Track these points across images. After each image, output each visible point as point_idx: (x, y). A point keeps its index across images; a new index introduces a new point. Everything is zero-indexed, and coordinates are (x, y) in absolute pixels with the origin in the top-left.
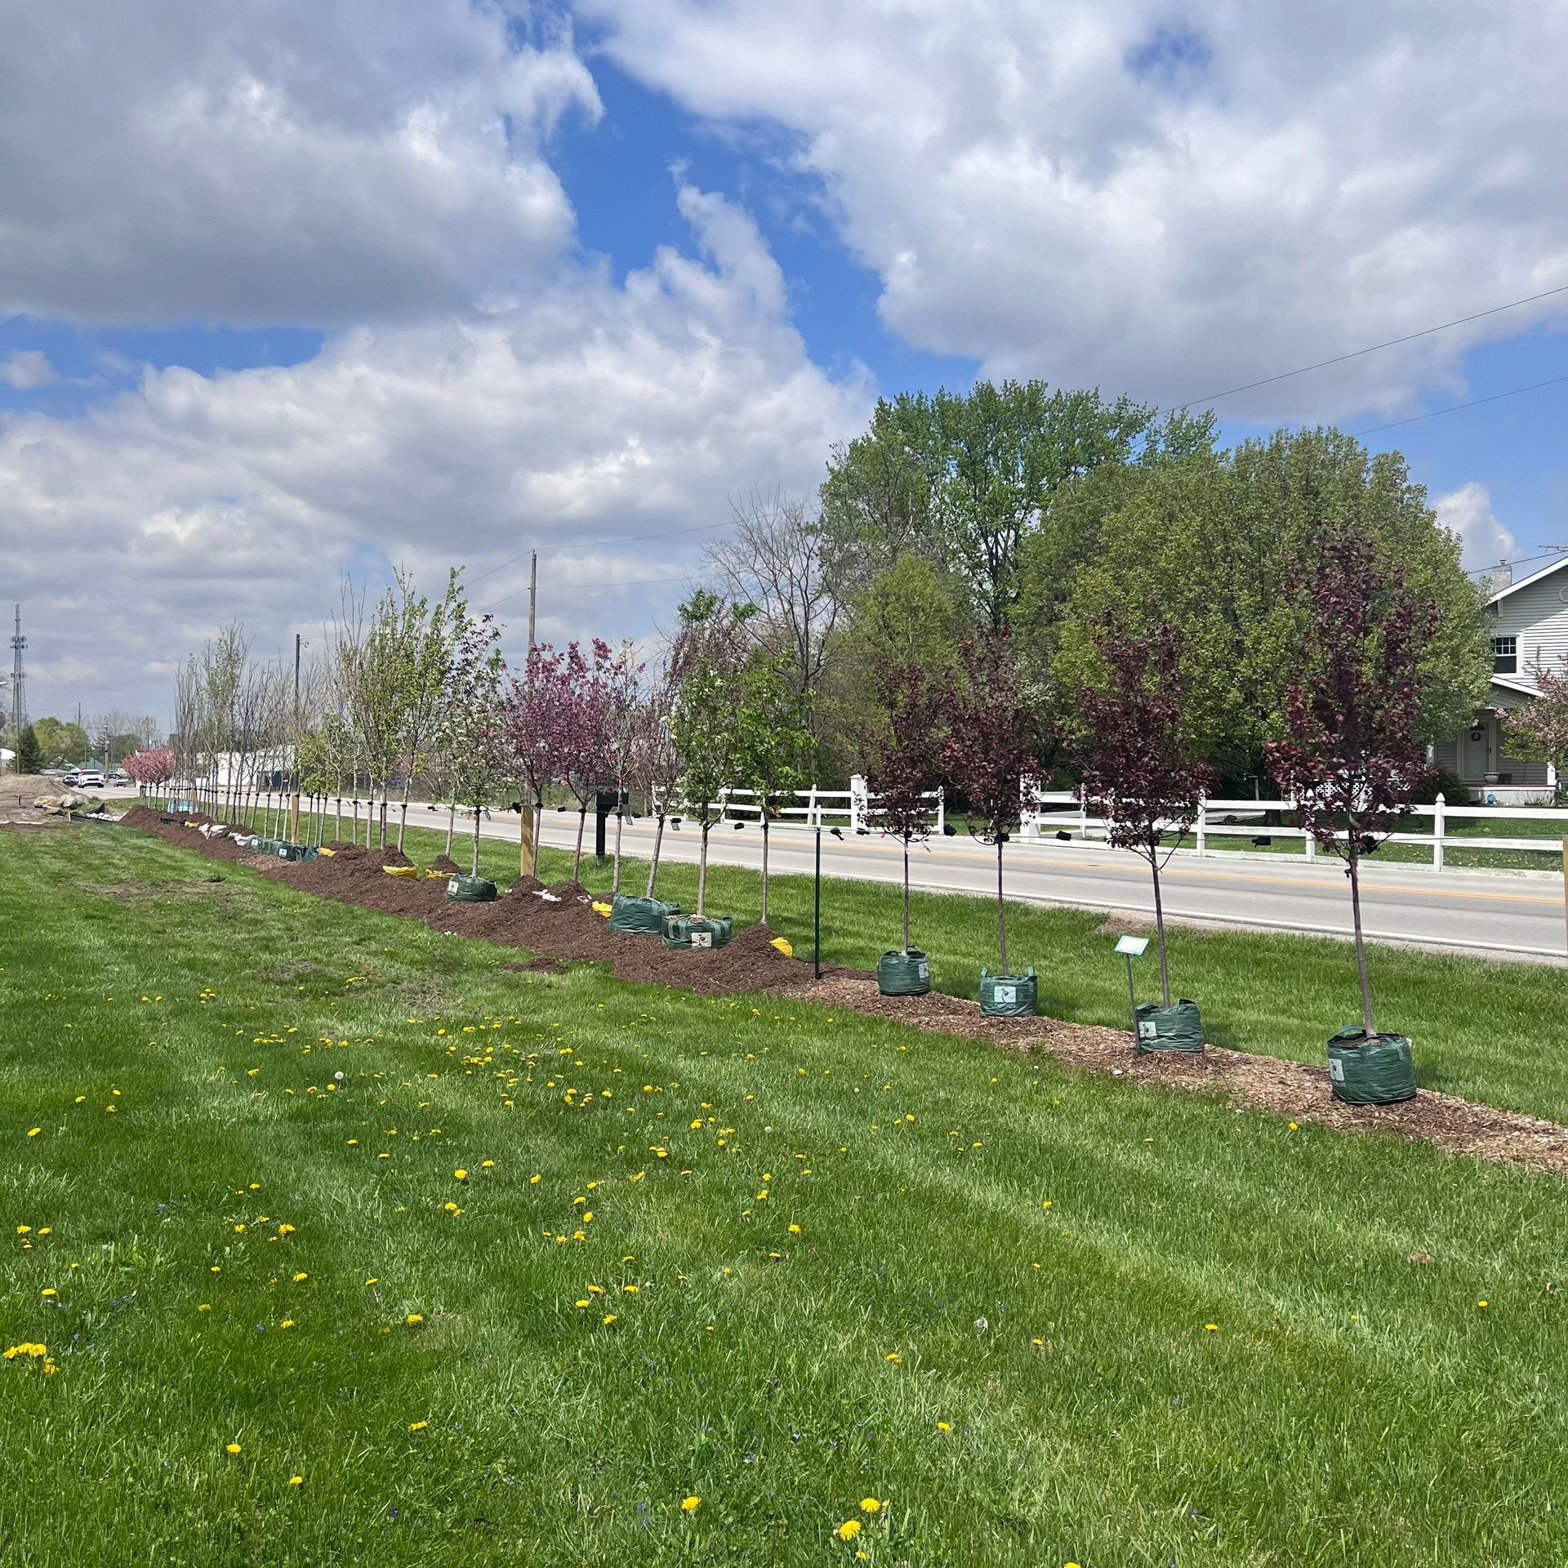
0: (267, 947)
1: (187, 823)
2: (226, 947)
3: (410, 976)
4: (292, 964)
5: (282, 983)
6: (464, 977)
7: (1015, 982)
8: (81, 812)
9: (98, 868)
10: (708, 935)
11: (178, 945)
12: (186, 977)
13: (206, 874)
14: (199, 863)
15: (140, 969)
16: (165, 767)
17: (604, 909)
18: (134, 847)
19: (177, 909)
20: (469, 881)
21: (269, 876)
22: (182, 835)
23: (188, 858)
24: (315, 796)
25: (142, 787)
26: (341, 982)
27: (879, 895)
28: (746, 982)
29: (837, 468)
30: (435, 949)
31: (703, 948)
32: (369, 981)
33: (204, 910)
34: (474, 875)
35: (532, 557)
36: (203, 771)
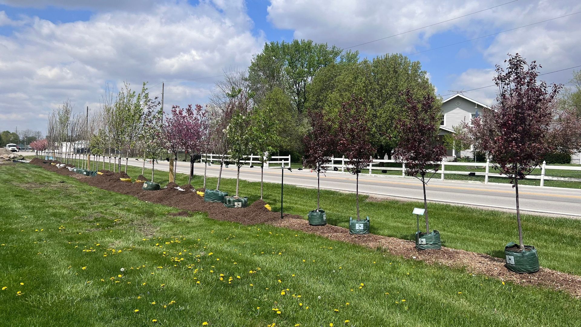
0: (83, 207)
1: (52, 163)
2: (67, 207)
3: (137, 218)
4: (93, 214)
5: (90, 222)
6: (156, 219)
7: (363, 222)
8: (16, 160)
9: (21, 178)
10: (240, 203)
11: (49, 207)
12: (53, 220)
13: (59, 180)
14: (56, 176)
15: (35, 217)
16: (44, 146)
17: (201, 194)
18: (34, 171)
19: (49, 193)
20: (151, 183)
21: (80, 181)
22: (50, 167)
23: (52, 175)
24: (96, 155)
25: (37, 152)
26: (112, 221)
27: (289, 188)
28: (258, 220)
29: (254, 62)
30: (143, 208)
31: (238, 208)
32: (122, 221)
33: (59, 193)
34: (152, 181)
35: (162, 84)
36: (57, 148)
